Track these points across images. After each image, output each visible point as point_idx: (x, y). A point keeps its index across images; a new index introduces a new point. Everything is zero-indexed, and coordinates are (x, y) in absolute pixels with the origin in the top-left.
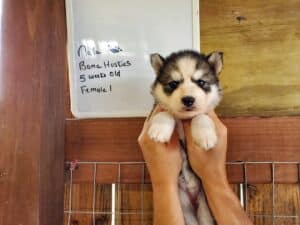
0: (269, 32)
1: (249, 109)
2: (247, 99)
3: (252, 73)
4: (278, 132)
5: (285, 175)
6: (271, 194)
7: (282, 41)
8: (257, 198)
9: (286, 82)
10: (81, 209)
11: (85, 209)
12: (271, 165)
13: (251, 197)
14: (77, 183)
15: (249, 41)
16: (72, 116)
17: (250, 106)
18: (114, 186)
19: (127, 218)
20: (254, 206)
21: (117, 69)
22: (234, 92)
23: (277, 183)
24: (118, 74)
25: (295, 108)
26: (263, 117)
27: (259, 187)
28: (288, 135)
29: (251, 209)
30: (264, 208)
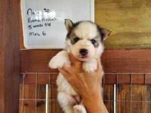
1: (120, 45)
2: (119, 39)
3: (123, 26)
4: (135, 57)
6: (130, 90)
7: (138, 8)
8: (123, 92)
9: (140, 30)
11: (32, 98)
13: (119, 91)
14: (27, 84)
15: (121, 7)
16: (24, 47)
17: (121, 43)
18: (47, 85)
19: (54, 102)
20: (121, 96)
21: (49, 22)
23: (133, 84)
24: (50, 25)
25: (145, 44)
26: (127, 49)
27: (124, 86)
28: (140, 59)
29: (120, 98)
30: (126, 97)
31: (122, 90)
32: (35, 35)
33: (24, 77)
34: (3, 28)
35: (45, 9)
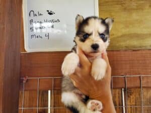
0: (135, 4)
1: (126, 47)
2: (124, 41)
3: (127, 27)
5: (148, 82)
6: (140, 95)
7: (142, 9)
8: (132, 97)
10: (29, 107)
12: (140, 77)
13: (128, 96)
14: (27, 90)
15: (125, 9)
16: (25, 51)
17: (127, 45)
18: (49, 91)
19: (58, 111)
20: (130, 102)
22: (118, 37)
23: (143, 87)
24: (53, 27)
27: (132, 90)
29: (129, 104)
30: (136, 102)
31: (131, 95)
32: (38, 37)
33: (24, 82)
34: (4, 28)
35: (48, 11)
